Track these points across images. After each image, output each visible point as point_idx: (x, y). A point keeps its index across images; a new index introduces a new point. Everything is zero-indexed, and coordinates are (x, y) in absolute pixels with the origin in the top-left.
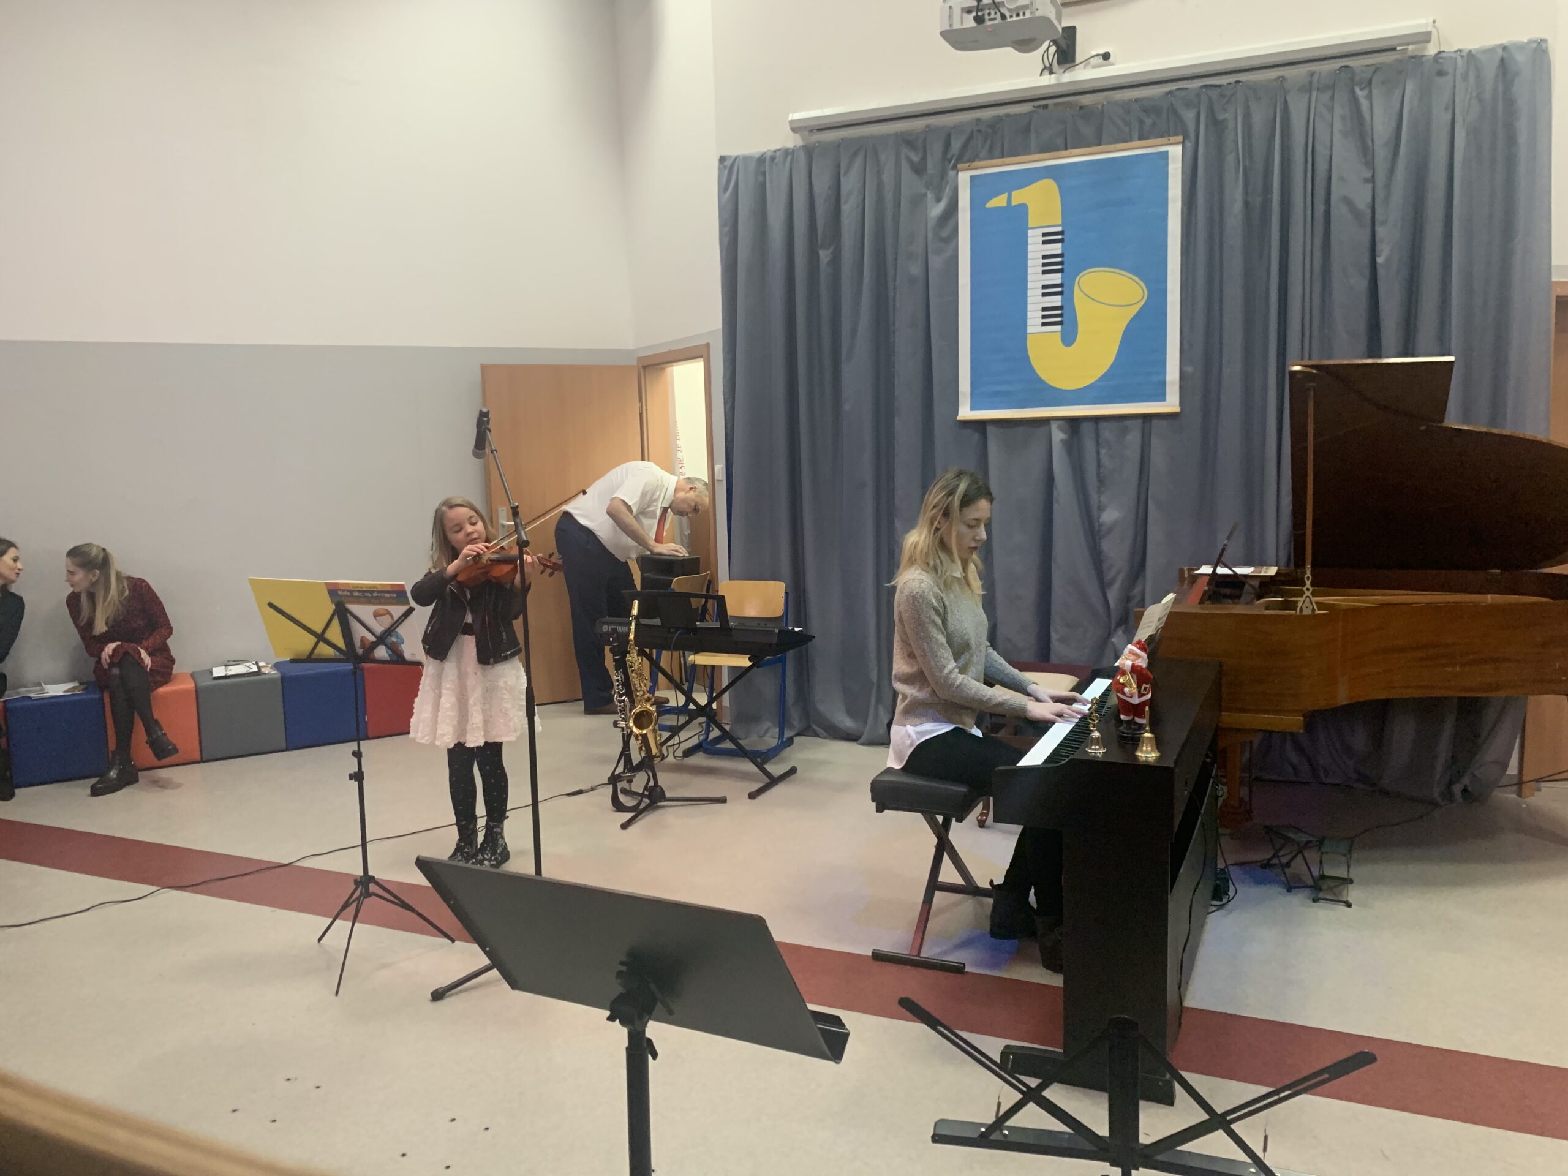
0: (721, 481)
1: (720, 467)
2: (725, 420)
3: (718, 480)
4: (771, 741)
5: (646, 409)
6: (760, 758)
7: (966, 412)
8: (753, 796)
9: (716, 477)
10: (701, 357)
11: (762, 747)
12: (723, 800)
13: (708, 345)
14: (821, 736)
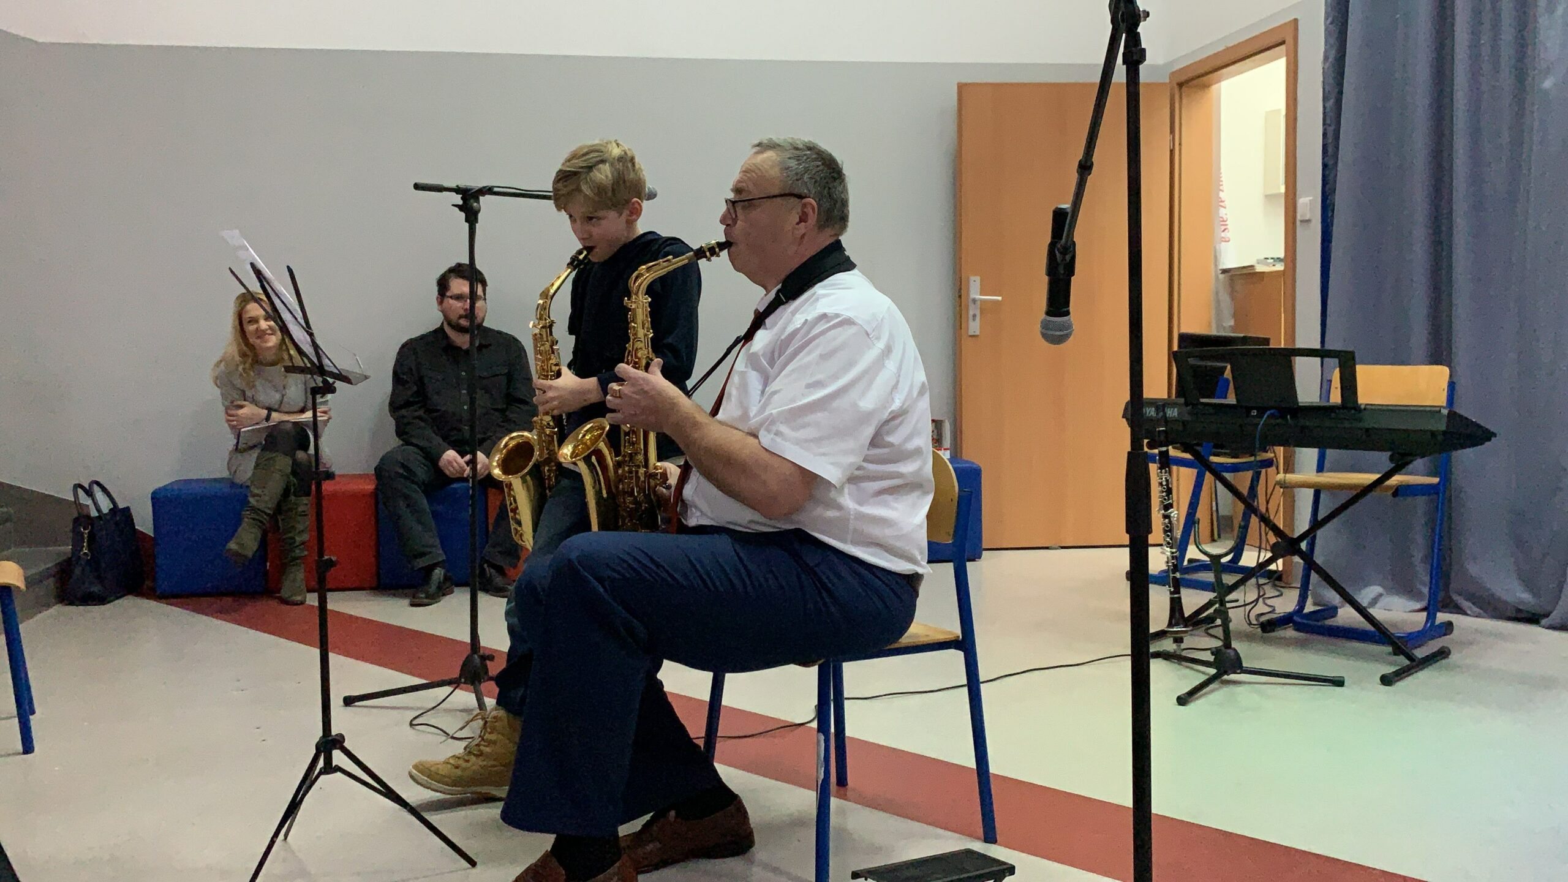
0: (1311, 220)
1: (1309, 203)
2: (1324, 124)
3: (1302, 221)
5: (1180, 144)
8: (1386, 680)
9: (1299, 217)
10: (1283, 43)
12: (1339, 683)
13: (1296, 21)
14: (1469, 612)
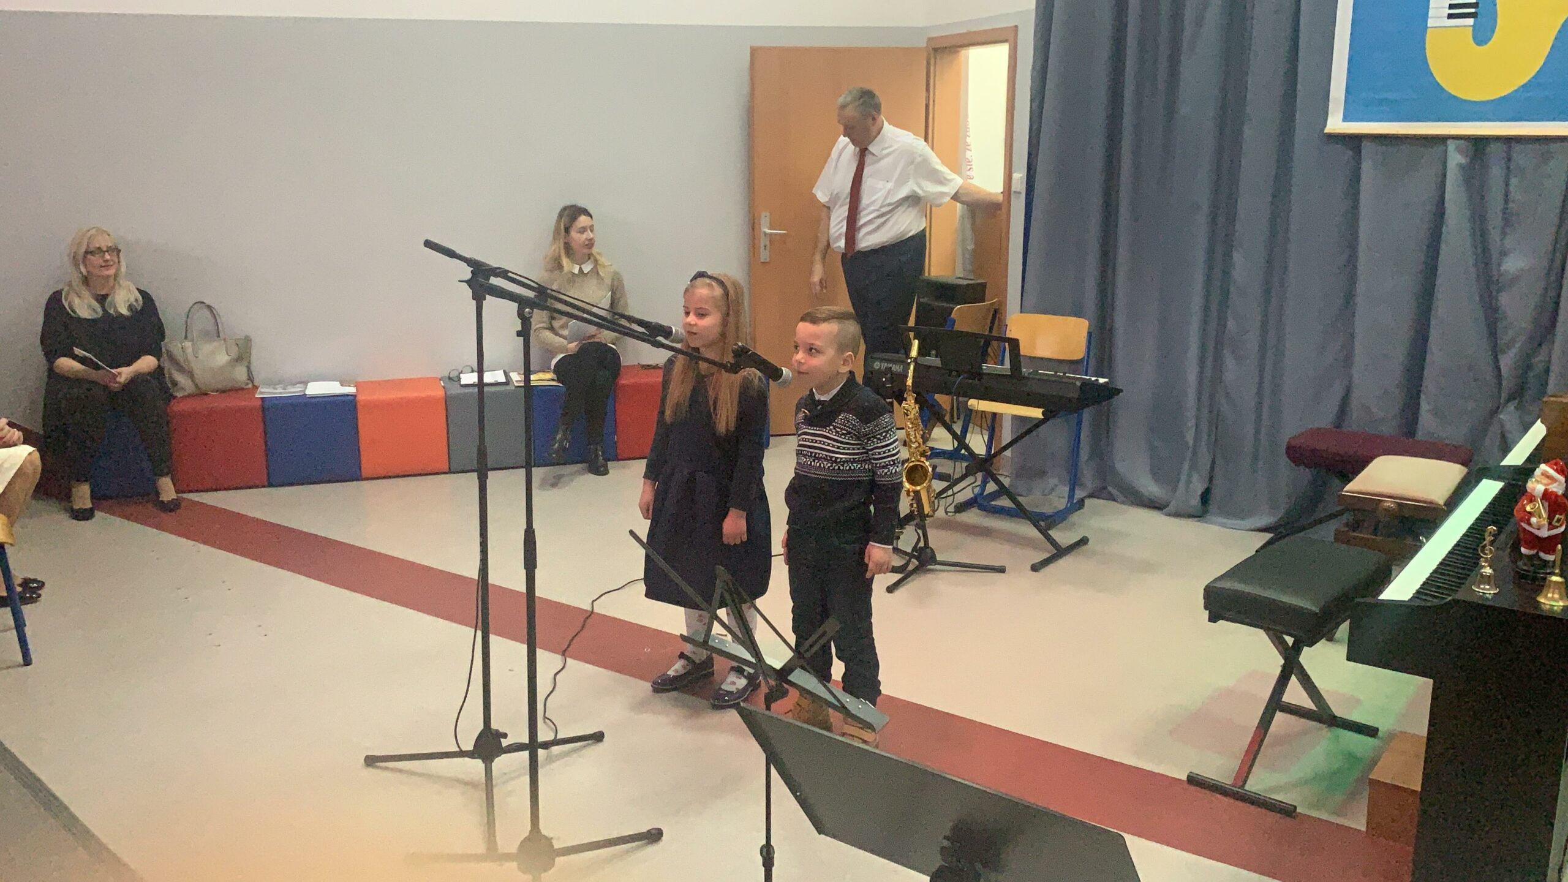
0: (1019, 193)
1: (1019, 176)
3: (1015, 192)
4: (1058, 502)
5: (934, 101)
6: (1045, 522)
7: (1336, 124)
8: (1035, 568)
9: (1013, 189)
10: (1006, 41)
11: (1047, 510)
12: (1001, 570)
13: (1016, 27)
14: (1119, 500)
